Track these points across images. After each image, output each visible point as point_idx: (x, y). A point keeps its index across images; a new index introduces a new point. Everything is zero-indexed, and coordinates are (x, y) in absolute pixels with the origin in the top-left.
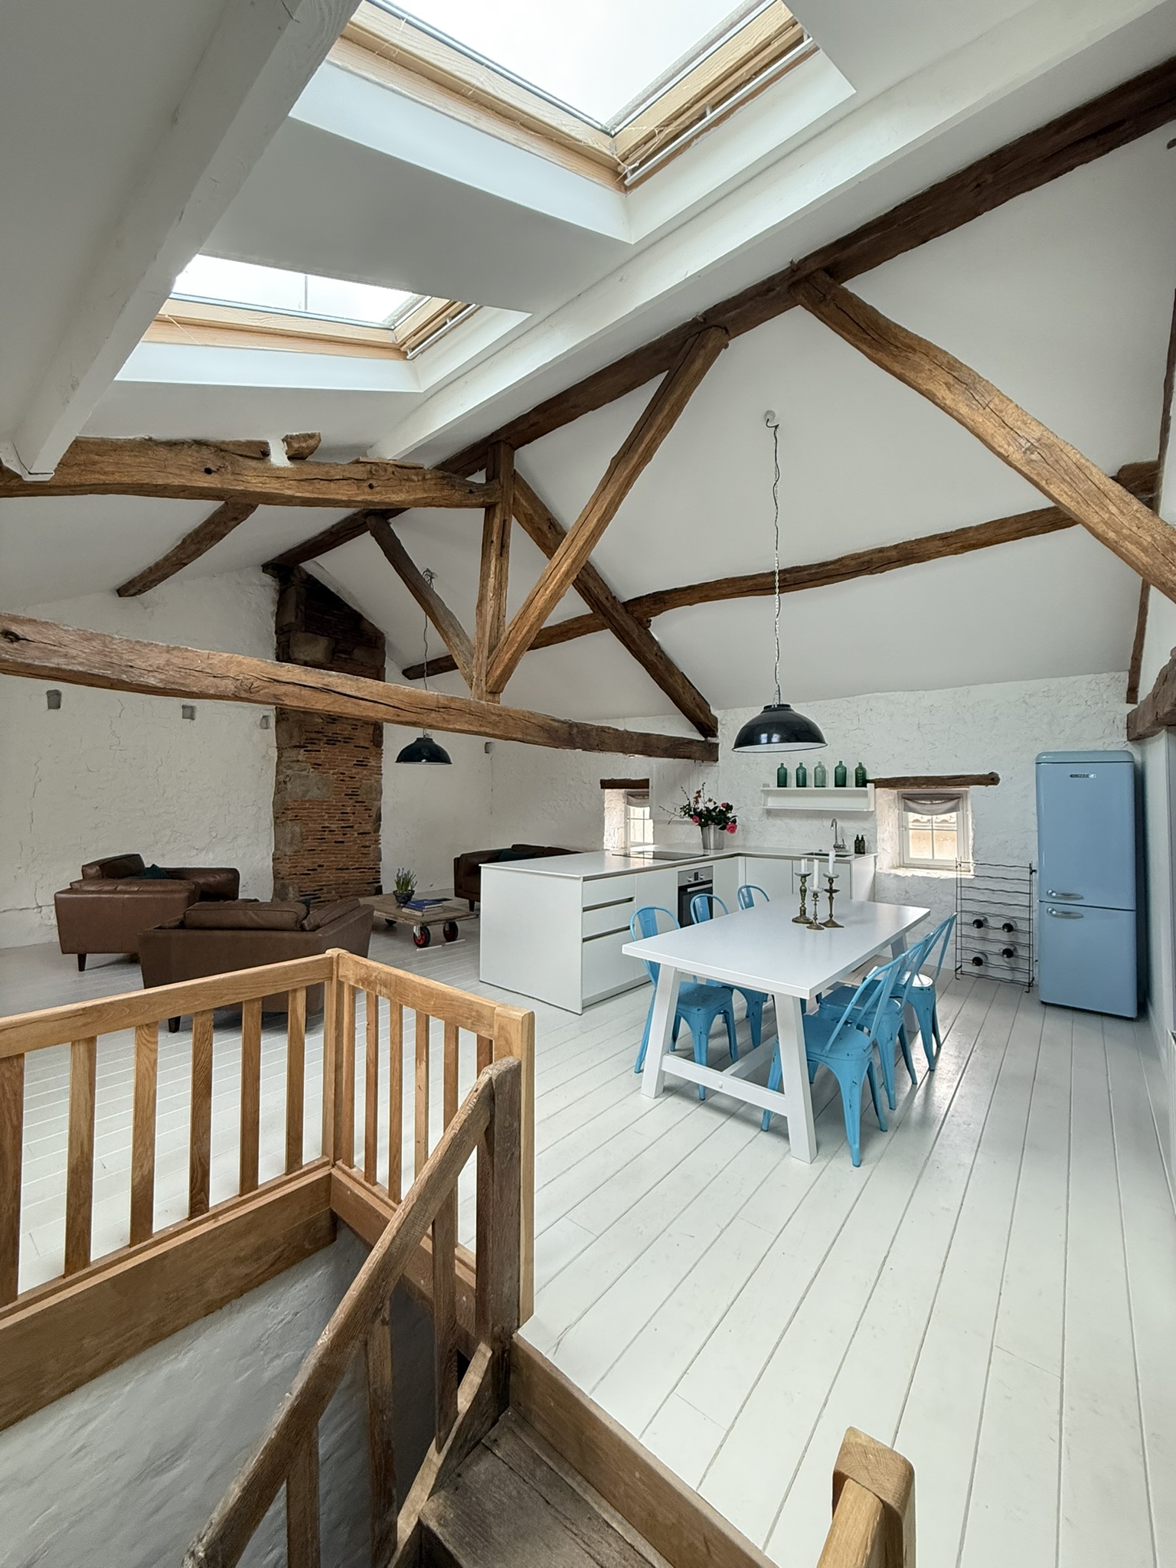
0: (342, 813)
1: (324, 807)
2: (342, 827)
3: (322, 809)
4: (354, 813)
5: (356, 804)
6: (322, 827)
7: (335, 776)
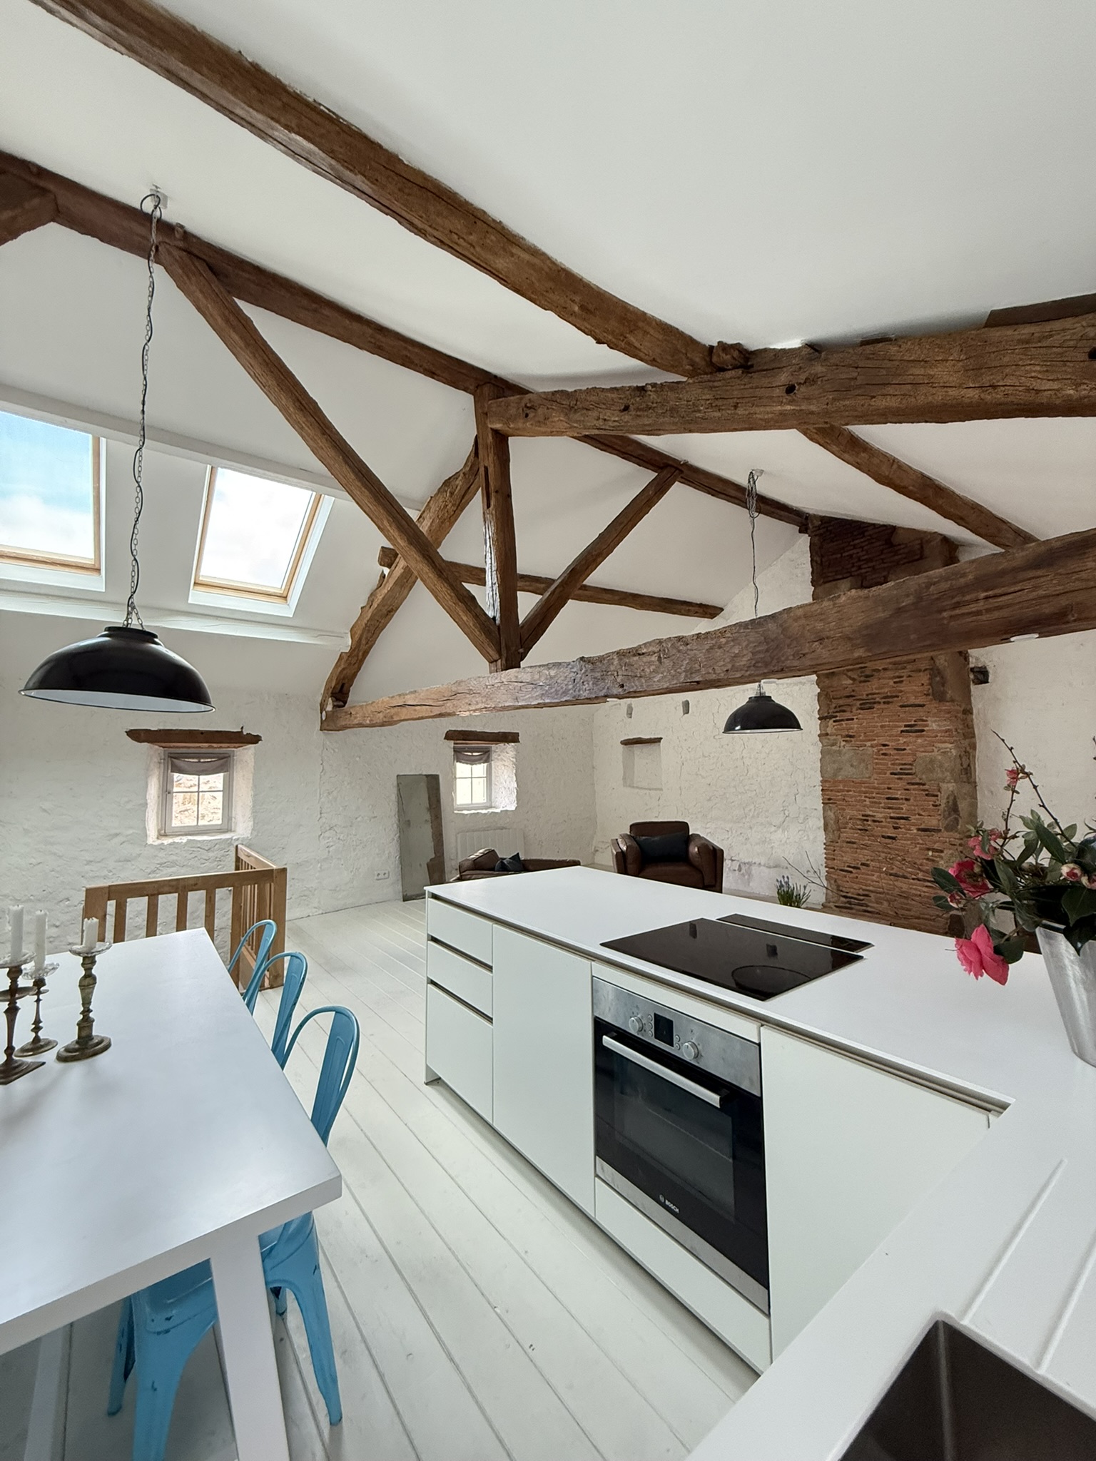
0: (888, 799)
1: (863, 789)
2: (891, 818)
3: (860, 792)
4: (907, 800)
5: (908, 787)
6: (863, 816)
7: (875, 750)
